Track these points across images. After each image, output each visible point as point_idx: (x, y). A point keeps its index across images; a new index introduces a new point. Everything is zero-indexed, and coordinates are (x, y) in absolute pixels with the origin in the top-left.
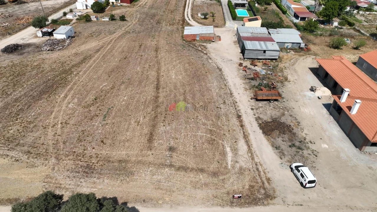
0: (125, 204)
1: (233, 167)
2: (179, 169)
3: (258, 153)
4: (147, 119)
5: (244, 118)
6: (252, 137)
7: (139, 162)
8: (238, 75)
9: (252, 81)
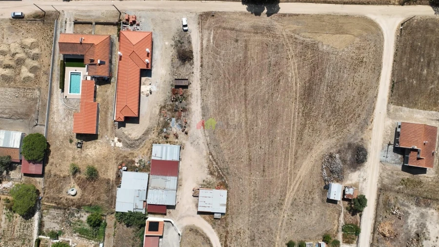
0: (252, 13)
1: (211, 30)
2: (233, 29)
3: (199, 38)
4: (249, 62)
5: (199, 64)
6: (199, 49)
7: (249, 32)
8: (192, 116)
9: (185, 106)
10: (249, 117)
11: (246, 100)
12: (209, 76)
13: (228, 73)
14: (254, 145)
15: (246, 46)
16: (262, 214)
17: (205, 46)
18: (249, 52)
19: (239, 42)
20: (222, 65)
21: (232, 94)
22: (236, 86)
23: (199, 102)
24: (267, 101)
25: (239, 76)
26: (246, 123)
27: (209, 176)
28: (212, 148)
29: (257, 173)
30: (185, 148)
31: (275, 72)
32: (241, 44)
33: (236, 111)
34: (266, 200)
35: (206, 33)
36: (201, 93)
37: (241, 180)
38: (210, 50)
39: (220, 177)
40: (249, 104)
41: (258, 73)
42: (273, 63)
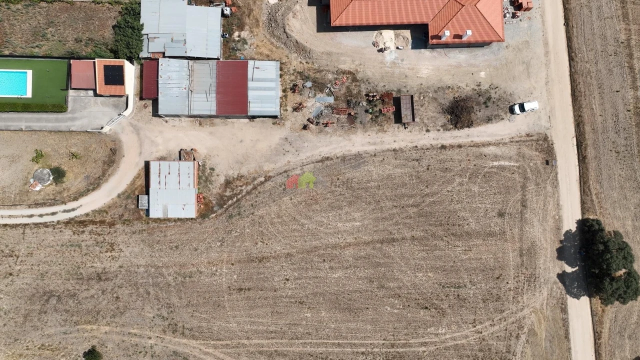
0: (561, 242)
1: (517, 161)
2: (524, 206)
3: (499, 138)
4: (460, 244)
5: (447, 142)
6: (477, 140)
7: (521, 239)
8: (340, 136)
9: (359, 120)
10: (347, 252)
11: (382, 242)
12: (425, 163)
13: (434, 202)
14: (291, 267)
15: (491, 234)
16: (152, 292)
17: (486, 150)
18: (480, 242)
19: (499, 220)
20: (449, 188)
21: (390, 212)
22: (408, 221)
23: (371, 149)
24: (383, 287)
25: (430, 225)
26: (334, 247)
27: (222, 180)
28: (280, 180)
29: (235, 277)
30: (276, 127)
31: (444, 297)
32: (496, 224)
33: (358, 224)
34: (181, 298)
35: (512, 151)
36: (388, 150)
37: (219, 244)
38: (476, 162)
39: (222, 201)
40: (374, 248)
41: (439, 263)
42: (462, 292)
